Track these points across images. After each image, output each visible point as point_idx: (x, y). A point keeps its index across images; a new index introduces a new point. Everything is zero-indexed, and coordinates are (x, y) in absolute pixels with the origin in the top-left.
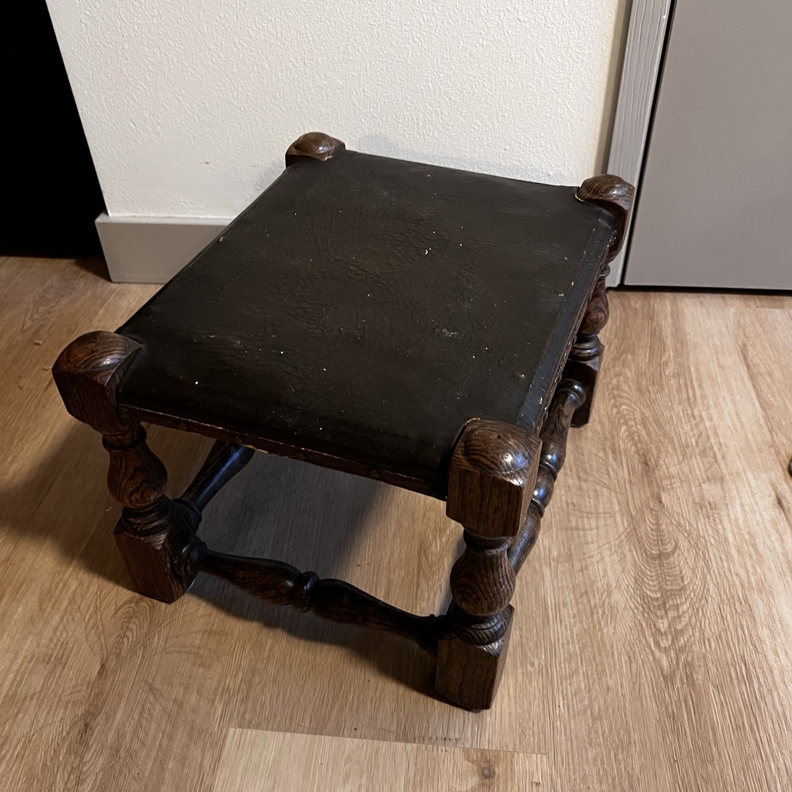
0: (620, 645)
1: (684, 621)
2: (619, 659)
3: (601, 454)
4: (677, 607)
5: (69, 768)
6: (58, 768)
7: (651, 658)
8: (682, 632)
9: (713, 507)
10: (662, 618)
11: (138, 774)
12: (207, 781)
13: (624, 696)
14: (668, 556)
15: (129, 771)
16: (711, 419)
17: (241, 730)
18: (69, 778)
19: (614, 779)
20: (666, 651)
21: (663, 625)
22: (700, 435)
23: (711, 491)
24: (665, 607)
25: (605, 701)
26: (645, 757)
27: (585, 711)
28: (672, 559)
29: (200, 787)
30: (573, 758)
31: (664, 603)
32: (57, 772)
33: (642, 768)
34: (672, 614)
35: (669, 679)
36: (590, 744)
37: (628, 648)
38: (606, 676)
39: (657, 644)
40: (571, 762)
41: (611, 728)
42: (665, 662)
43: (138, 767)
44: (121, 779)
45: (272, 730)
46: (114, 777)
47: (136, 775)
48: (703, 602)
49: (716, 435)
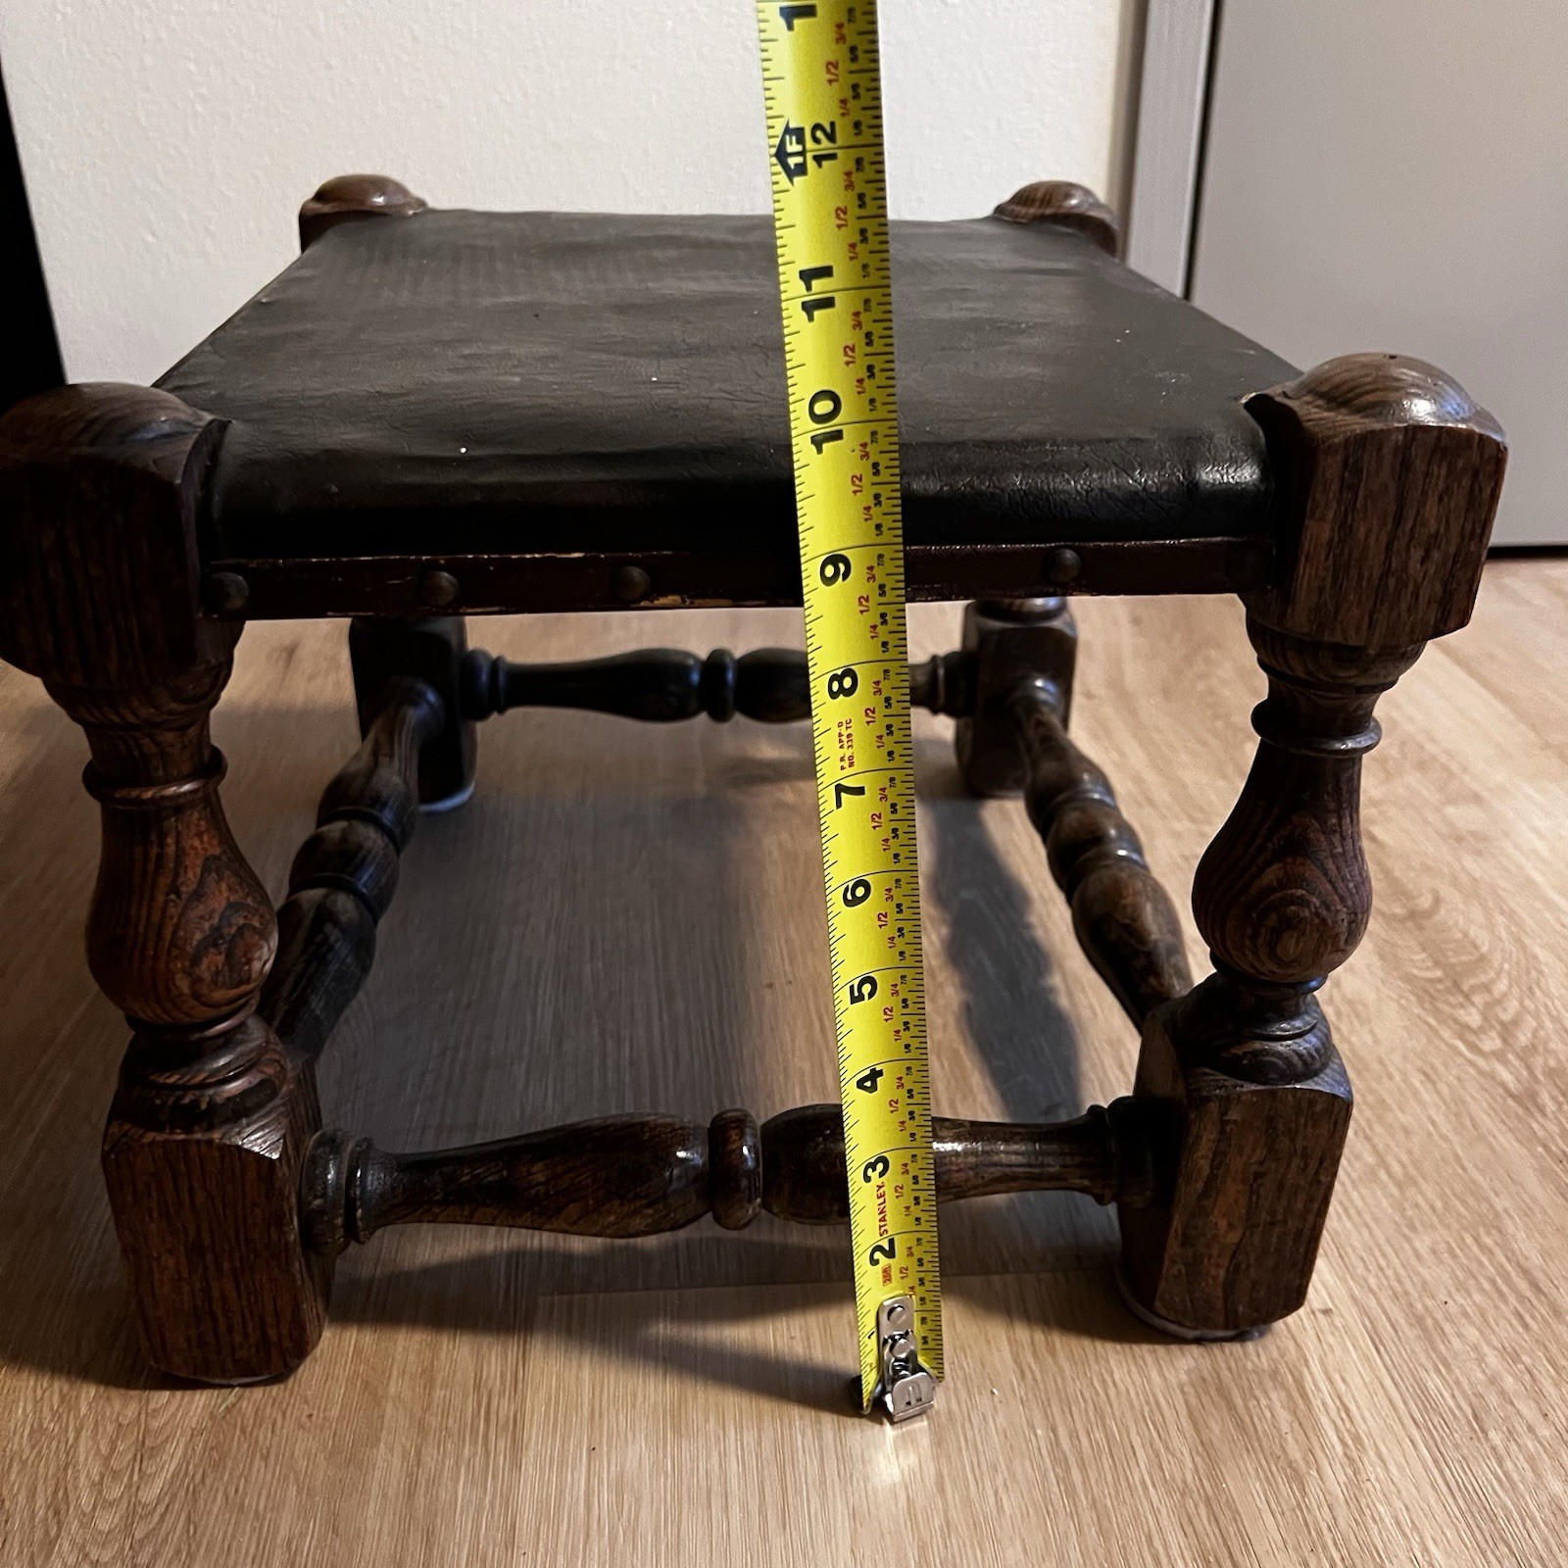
0: (1397, 1058)
1: (1513, 1006)
2: (1406, 1080)
3: (1221, 783)
4: (1486, 988)
5: (110, 1428)
6: (78, 1432)
7: (1472, 1071)
8: (1516, 1022)
9: (1481, 837)
10: (1462, 1006)
11: (311, 1416)
12: (504, 1407)
13: (1446, 1139)
14: (1428, 914)
15: (284, 1414)
16: (1411, 719)
17: (565, 1298)
18: (113, 1449)
19: (1493, 1282)
20: (1499, 1056)
21: (1473, 1018)
22: (1403, 743)
23: (1464, 816)
24: (1461, 991)
25: (1409, 1152)
26: (1542, 1234)
27: (1374, 1174)
28: (1437, 918)
29: (487, 1421)
30: (1384, 1255)
31: (1456, 985)
32: (77, 1438)
33: (1545, 1253)
34: (1478, 999)
35: (1528, 1100)
36: (1413, 1228)
37: (1420, 1063)
38: (1391, 1110)
39: (1475, 1048)
40: (1383, 1263)
41: (1443, 1196)
42: (1506, 1076)
43: (306, 1402)
44: (263, 1435)
45: (646, 1288)
46: (243, 1431)
47: (304, 1419)
48: (1534, 974)
49: (1434, 741)
